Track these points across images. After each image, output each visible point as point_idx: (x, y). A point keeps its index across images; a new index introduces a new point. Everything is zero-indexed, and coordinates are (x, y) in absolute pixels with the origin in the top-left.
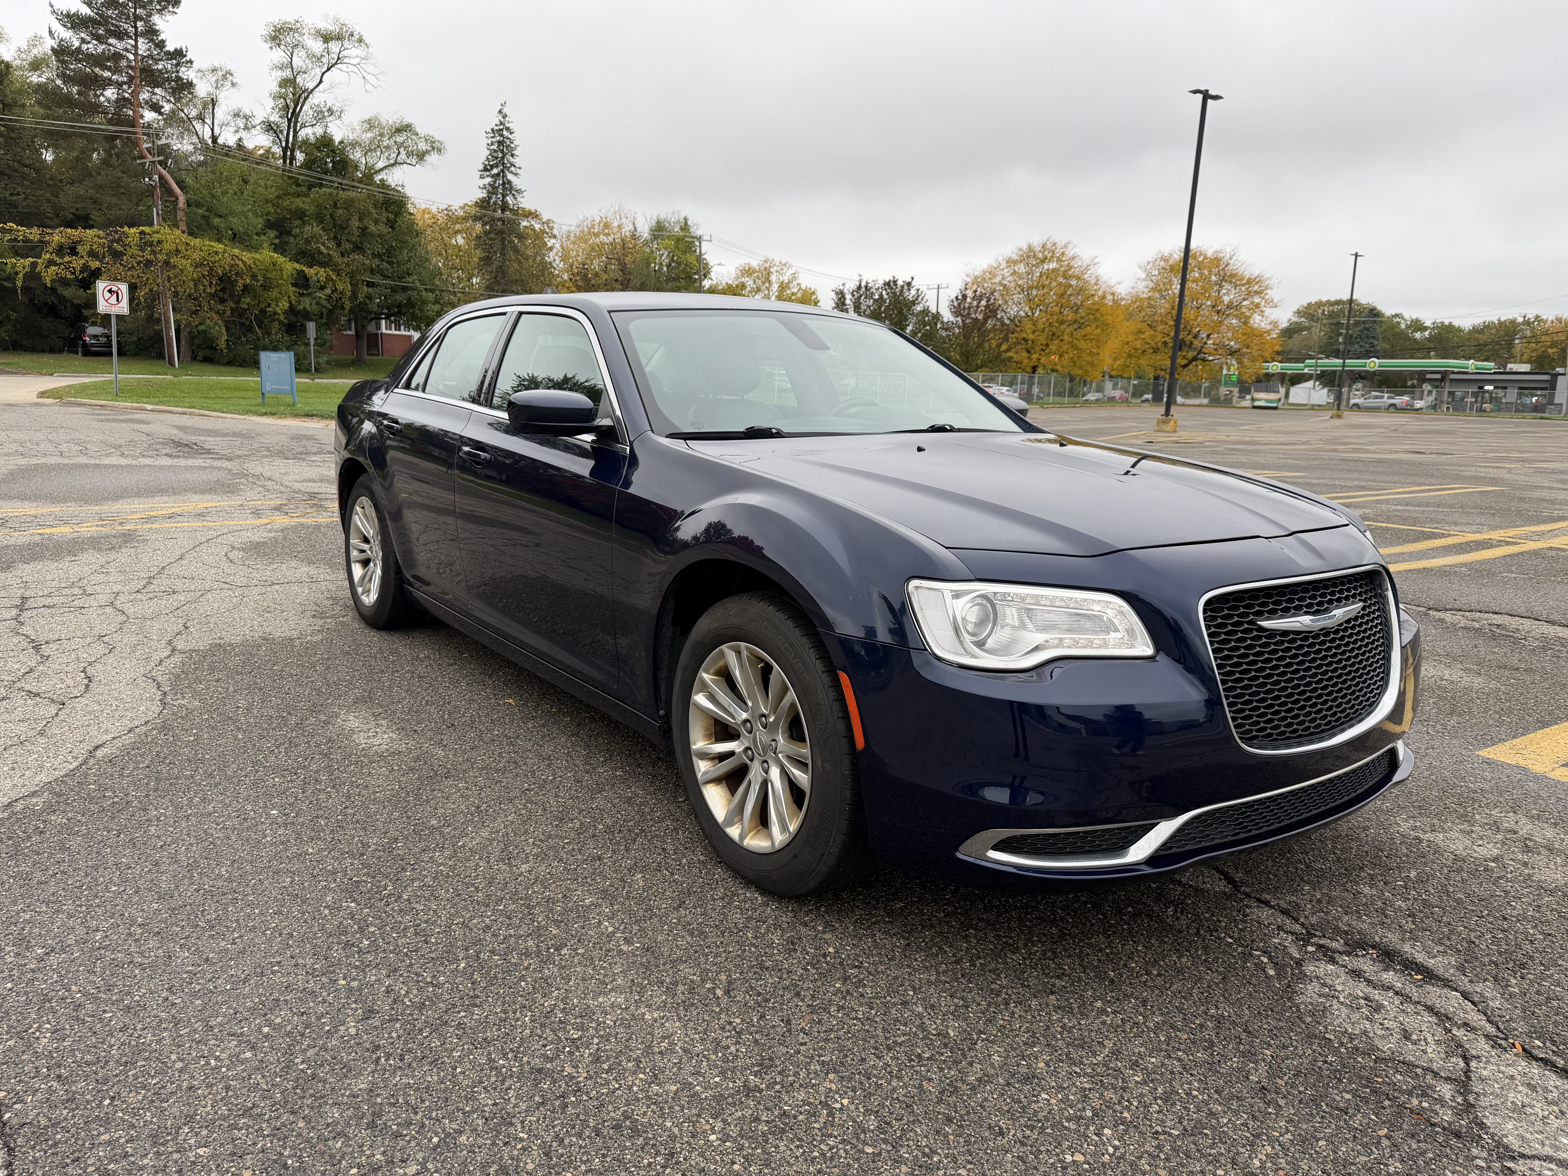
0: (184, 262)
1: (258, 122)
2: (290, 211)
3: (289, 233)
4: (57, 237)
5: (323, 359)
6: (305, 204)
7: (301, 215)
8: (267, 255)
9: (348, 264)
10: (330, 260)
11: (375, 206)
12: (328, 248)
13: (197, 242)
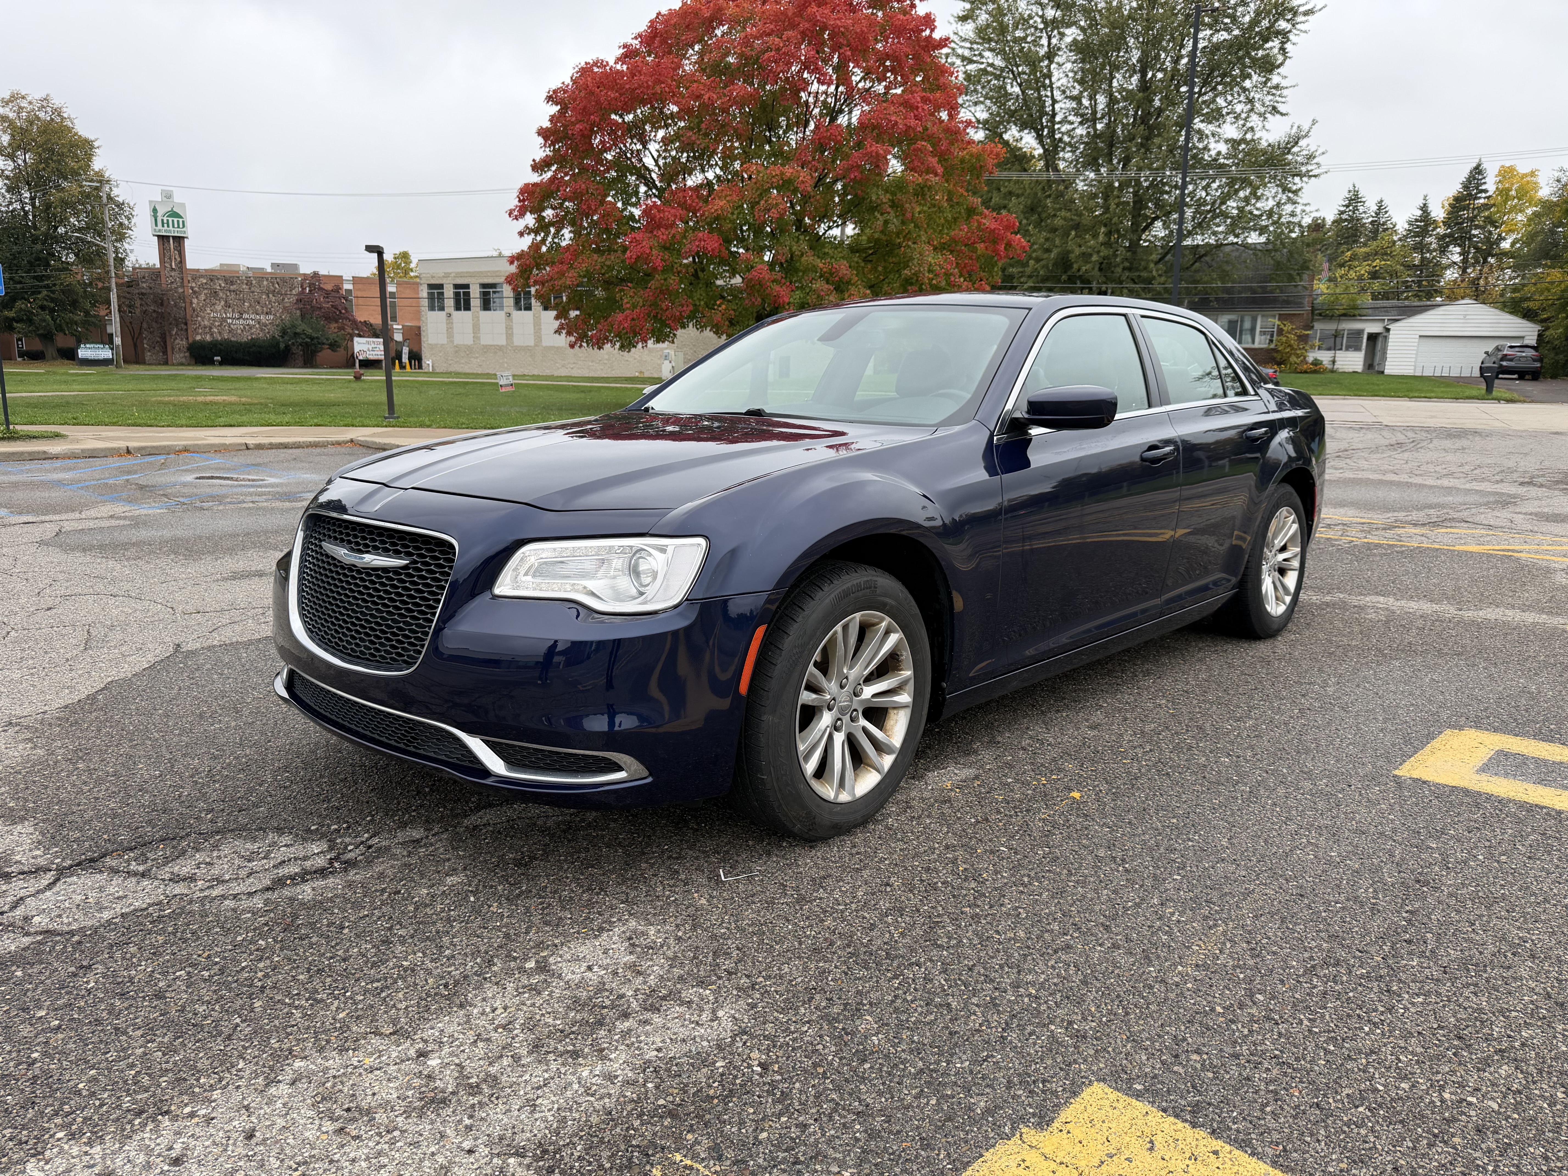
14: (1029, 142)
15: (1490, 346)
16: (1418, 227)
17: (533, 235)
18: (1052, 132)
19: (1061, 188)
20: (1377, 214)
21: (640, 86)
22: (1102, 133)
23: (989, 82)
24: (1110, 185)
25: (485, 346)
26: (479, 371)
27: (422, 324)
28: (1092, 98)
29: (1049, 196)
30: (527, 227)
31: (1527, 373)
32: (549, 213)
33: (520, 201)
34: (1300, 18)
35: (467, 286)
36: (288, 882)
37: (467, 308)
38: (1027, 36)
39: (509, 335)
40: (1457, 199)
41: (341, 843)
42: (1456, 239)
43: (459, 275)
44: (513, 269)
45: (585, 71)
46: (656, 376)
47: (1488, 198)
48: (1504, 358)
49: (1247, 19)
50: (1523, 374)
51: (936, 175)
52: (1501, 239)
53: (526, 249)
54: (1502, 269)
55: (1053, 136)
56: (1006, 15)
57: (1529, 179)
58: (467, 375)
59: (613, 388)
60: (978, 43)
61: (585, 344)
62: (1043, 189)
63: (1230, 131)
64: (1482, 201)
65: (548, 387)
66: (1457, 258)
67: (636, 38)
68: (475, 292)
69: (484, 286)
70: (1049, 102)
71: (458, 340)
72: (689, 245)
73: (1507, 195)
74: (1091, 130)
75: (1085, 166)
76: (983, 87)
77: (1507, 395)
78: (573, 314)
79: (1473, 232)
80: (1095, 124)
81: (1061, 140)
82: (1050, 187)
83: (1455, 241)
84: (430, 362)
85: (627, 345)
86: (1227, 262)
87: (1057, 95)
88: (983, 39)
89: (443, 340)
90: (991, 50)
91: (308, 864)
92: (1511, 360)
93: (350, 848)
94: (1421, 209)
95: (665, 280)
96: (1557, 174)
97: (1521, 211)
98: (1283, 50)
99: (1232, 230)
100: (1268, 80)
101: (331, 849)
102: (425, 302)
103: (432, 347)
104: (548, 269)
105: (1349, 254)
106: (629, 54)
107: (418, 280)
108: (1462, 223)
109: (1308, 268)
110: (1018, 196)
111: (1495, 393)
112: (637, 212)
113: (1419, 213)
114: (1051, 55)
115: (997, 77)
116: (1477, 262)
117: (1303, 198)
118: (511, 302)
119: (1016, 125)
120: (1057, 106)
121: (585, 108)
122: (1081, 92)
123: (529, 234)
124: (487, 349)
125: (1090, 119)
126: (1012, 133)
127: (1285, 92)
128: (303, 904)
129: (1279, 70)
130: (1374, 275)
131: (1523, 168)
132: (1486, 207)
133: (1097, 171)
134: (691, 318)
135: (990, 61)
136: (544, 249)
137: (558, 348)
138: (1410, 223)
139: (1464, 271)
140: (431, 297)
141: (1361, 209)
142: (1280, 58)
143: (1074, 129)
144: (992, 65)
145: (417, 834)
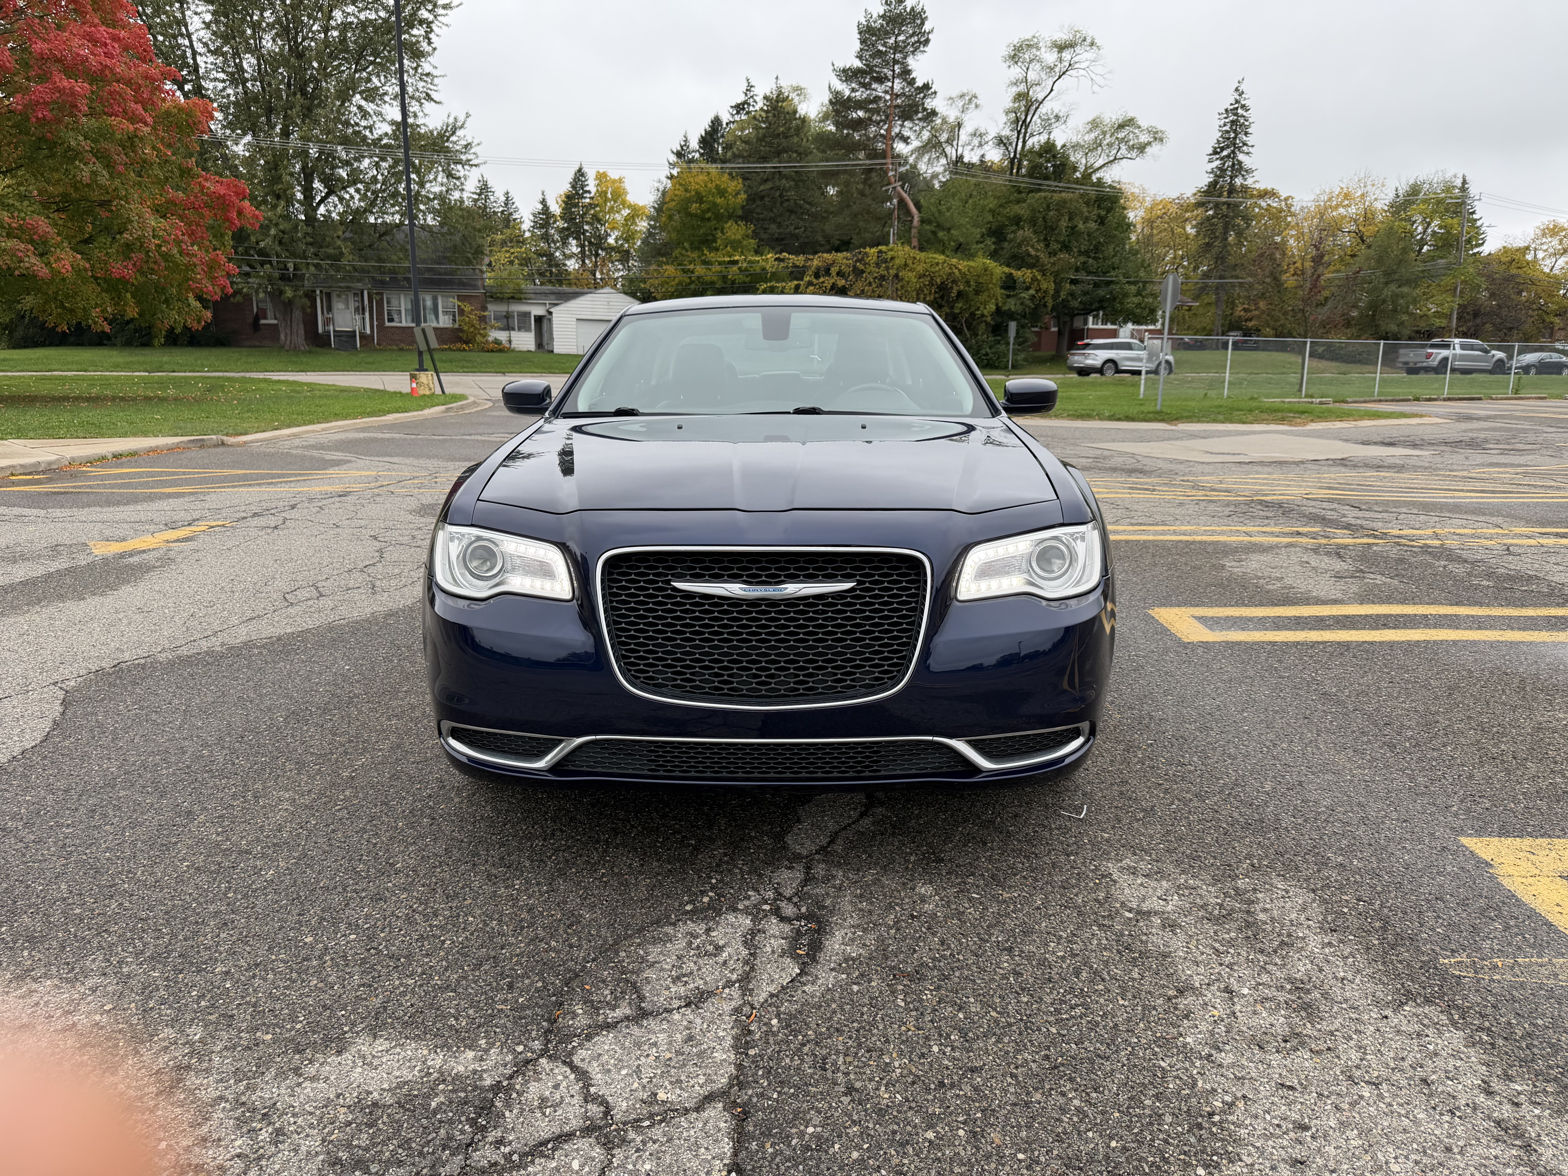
0: (910, 274)
1: (990, 137)
2: (1009, 218)
3: (1005, 240)
4: (816, 262)
5: (1021, 356)
6: (1021, 210)
7: (1017, 221)
8: (982, 261)
9: (1054, 264)
10: (1038, 261)
11: (1087, 203)
12: (1037, 250)
13: (922, 255)
16: (541, 219)
20: (506, 204)
40: (568, 197)
42: (573, 233)
47: (591, 198)
52: (607, 235)
54: (612, 262)
57: (618, 184)
63: (391, 112)
66: (575, 250)
70: (189, 53)
73: (606, 197)
79: (585, 227)
80: (245, 84)
87: (198, 47)
93: (767, 907)
94: (542, 202)
97: (617, 212)
98: (427, 38)
101: (753, 915)
108: (575, 219)
116: (591, 254)
127: (436, 80)
129: (428, 59)
131: (613, 175)
132: (591, 206)
141: (492, 199)
142: (427, 48)
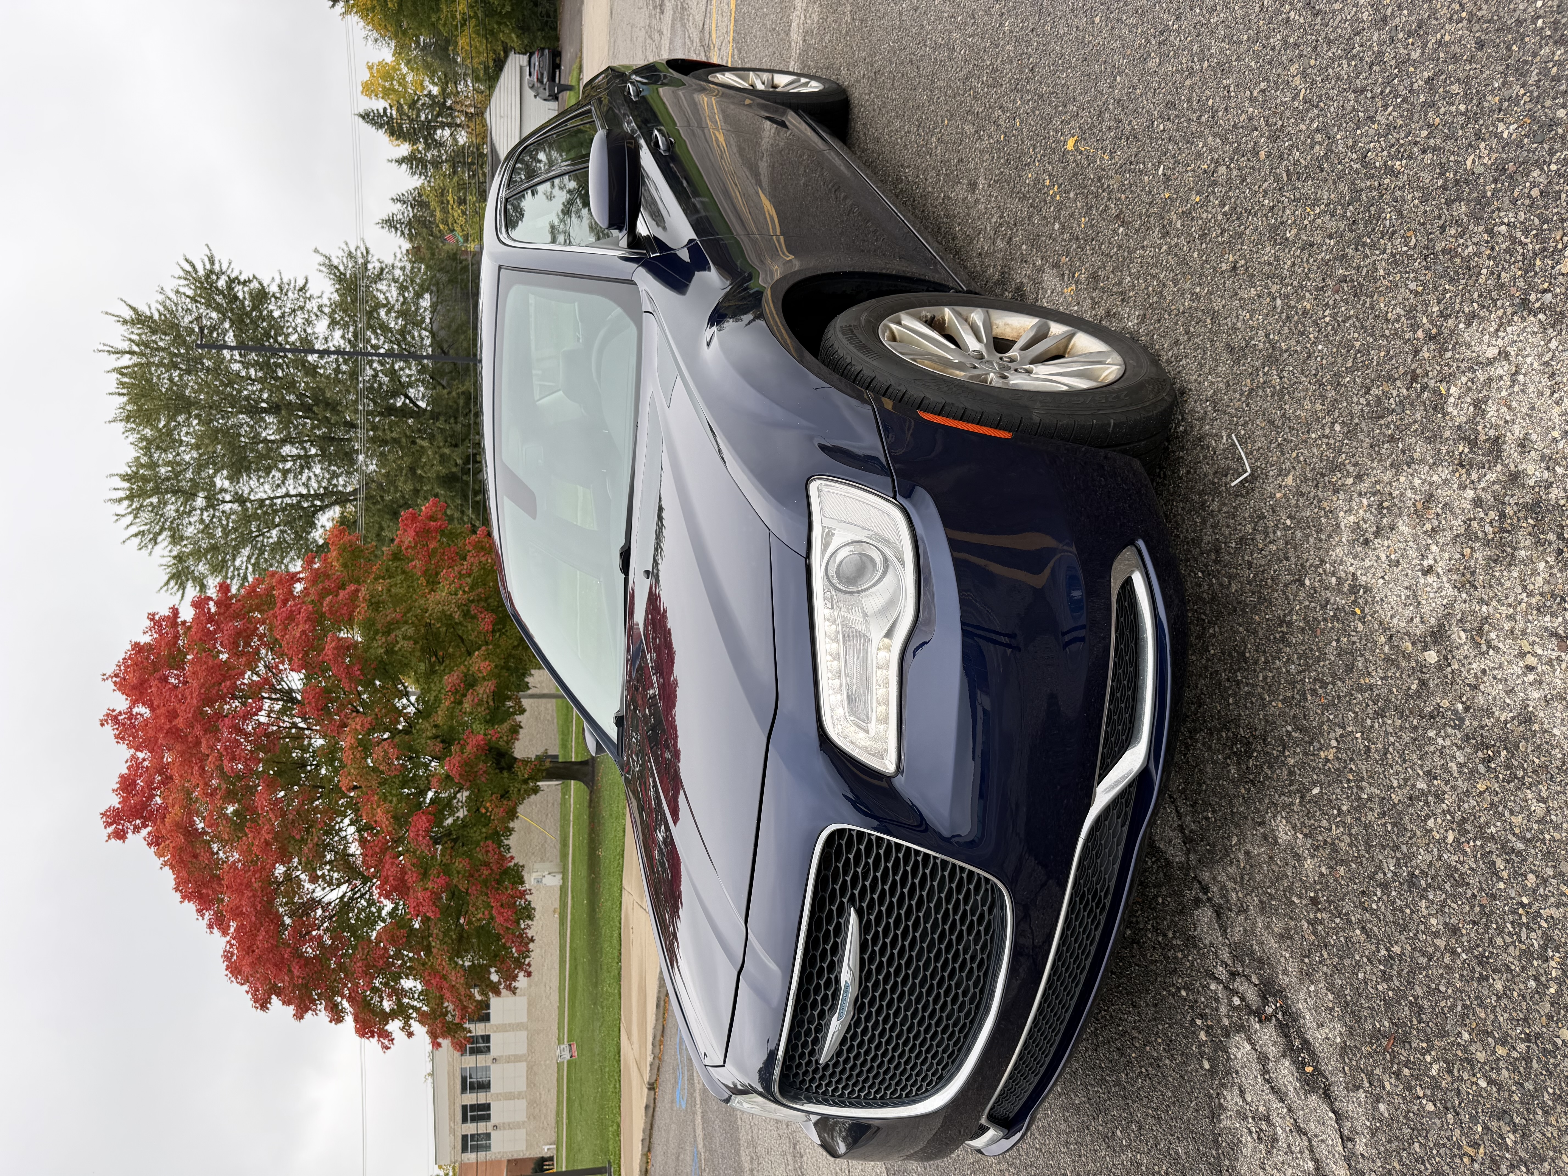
14: (327, 520)
15: (529, 94)
16: (417, 167)
17: (412, 1022)
18: (317, 496)
19: (374, 485)
20: (404, 202)
21: (254, 906)
22: (321, 449)
23: (266, 560)
24: (372, 440)
25: (528, 1086)
26: (554, 1092)
27: (505, 1159)
28: (284, 459)
29: (382, 497)
30: (403, 1029)
31: (554, 61)
32: (387, 1005)
33: (373, 1036)
34: (217, 268)
35: (464, 1108)
36: (1309, 1069)
37: (487, 1107)
38: (222, 525)
39: (516, 1059)
40: (392, 134)
41: (1229, 1017)
42: (429, 134)
43: (452, 1118)
44: (446, 1043)
45: (234, 970)
46: (558, 895)
47: (391, 107)
48: (540, 81)
49: (214, 315)
50: (555, 65)
51: (357, 591)
52: (430, 95)
53: (425, 1029)
54: (458, 93)
55: (322, 495)
56: (200, 547)
57: (375, 71)
58: (559, 1103)
59: (572, 934)
60: (227, 573)
61: (527, 960)
62: (374, 504)
63: (321, 327)
64: (394, 112)
65: (572, 1007)
66: (447, 132)
67: (203, 916)
68: (471, 1099)
69: (464, 1090)
70: (288, 500)
71: (522, 1117)
72: (423, 848)
73: (389, 89)
74: (316, 460)
75: (352, 462)
76: (271, 566)
77: (575, 73)
78: (494, 978)
79: (423, 118)
80: (310, 456)
81: (325, 488)
82: (372, 497)
83: (431, 135)
84: (546, 1148)
85: (527, 912)
86: (449, 327)
87: (281, 492)
88: (222, 567)
89: (522, 1133)
90: (234, 560)
91: (1272, 1051)
92: (542, 75)
93: (1236, 1001)
94: (400, 164)
95: (458, 872)
96: (370, 42)
97: (404, 79)
98: (245, 283)
99: (418, 324)
100: (274, 295)
101: (1240, 1028)
102: (482, 1155)
103: (529, 1145)
104: (446, 1004)
105: (441, 226)
106: (219, 923)
107: (457, 1165)
108: (414, 129)
109: (455, 254)
110: (381, 528)
111: (574, 83)
112: (388, 906)
113: (404, 166)
114: (240, 499)
115: (262, 552)
116: (451, 115)
117: (389, 260)
118: (481, 1057)
119: (309, 533)
120: (292, 492)
121: (275, 965)
122: (279, 470)
123: (410, 1026)
124: (531, 1084)
125: (306, 461)
126: (317, 536)
127: (285, 280)
128: (1351, 1032)
129: (265, 285)
130: (462, 201)
131: (366, 76)
132: (400, 109)
133: (357, 452)
134: (500, 844)
135: (245, 559)
136: (425, 1008)
137: (529, 1005)
138: (413, 174)
139: (459, 126)
140: (476, 1149)
141: (400, 216)
142: (255, 285)
143: (315, 475)
144: (249, 558)
145: (1205, 915)
